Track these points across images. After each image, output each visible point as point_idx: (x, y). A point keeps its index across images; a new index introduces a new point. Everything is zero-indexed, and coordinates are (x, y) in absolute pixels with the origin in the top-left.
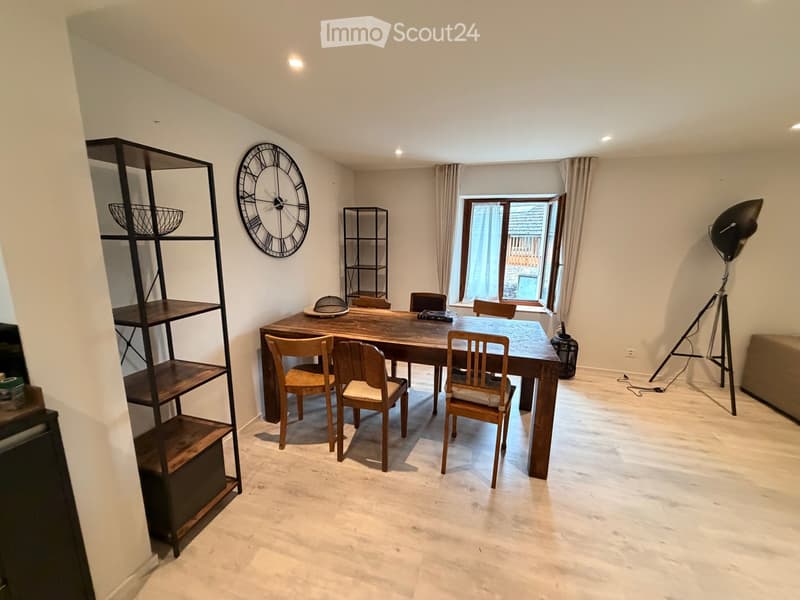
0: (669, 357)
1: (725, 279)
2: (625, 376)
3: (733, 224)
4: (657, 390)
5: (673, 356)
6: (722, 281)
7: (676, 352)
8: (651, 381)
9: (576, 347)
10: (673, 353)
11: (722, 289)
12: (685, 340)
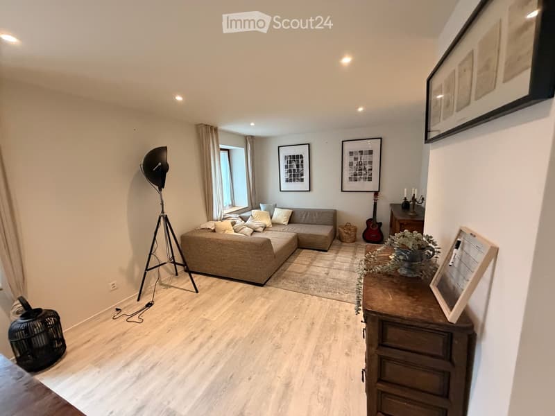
0: (145, 273)
1: (162, 204)
2: (117, 310)
3: (160, 164)
4: (149, 305)
5: (147, 272)
6: (161, 206)
7: (149, 268)
8: (138, 300)
9: (56, 315)
10: (147, 270)
11: (163, 212)
12: (152, 256)
